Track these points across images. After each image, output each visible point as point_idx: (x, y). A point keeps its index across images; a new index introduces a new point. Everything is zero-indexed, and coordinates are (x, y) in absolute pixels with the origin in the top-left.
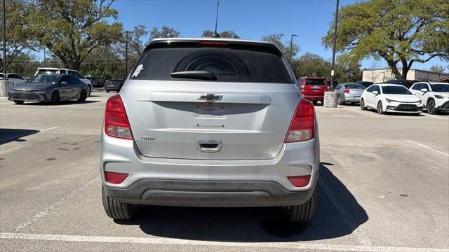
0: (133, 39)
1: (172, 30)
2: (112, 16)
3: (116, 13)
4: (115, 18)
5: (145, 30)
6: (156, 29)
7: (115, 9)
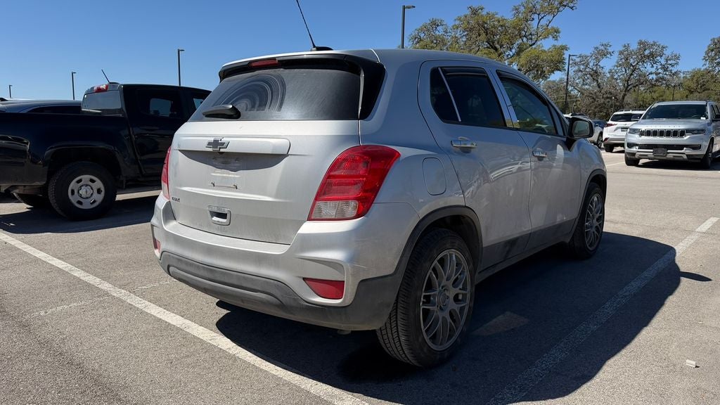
0: (591, 64)
1: (654, 44)
2: (551, 37)
3: (557, 31)
4: (556, 38)
5: (610, 50)
6: (627, 47)
7: (555, 26)
